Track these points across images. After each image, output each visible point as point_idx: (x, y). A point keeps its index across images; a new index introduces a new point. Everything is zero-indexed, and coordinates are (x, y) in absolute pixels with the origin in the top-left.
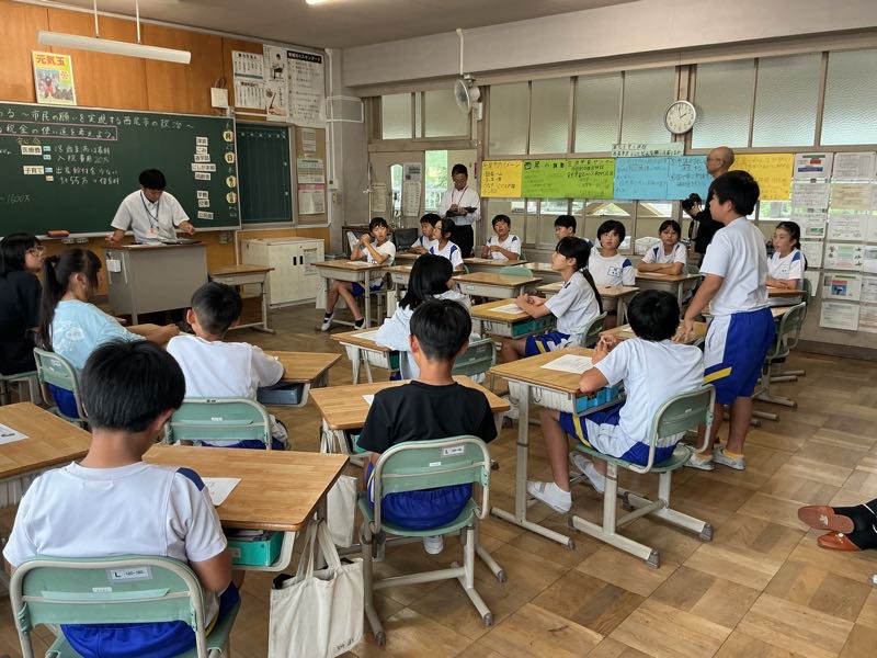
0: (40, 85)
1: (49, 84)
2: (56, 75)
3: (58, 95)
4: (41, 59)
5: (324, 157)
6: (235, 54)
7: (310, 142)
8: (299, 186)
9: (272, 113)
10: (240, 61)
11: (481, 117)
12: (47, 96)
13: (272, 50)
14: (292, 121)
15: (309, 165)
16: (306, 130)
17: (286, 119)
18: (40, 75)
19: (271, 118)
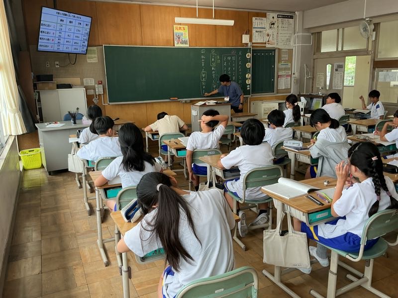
0: (176, 39)
1: (179, 38)
2: (182, 34)
3: (182, 43)
4: (177, 29)
5: (291, 63)
6: (254, 19)
7: (285, 56)
8: (278, 76)
9: (268, 44)
10: (256, 22)
11: (374, 39)
12: (178, 43)
13: (270, 15)
14: (277, 47)
15: (284, 66)
16: (284, 50)
17: (275, 46)
18: (176, 35)
19: (268, 46)
